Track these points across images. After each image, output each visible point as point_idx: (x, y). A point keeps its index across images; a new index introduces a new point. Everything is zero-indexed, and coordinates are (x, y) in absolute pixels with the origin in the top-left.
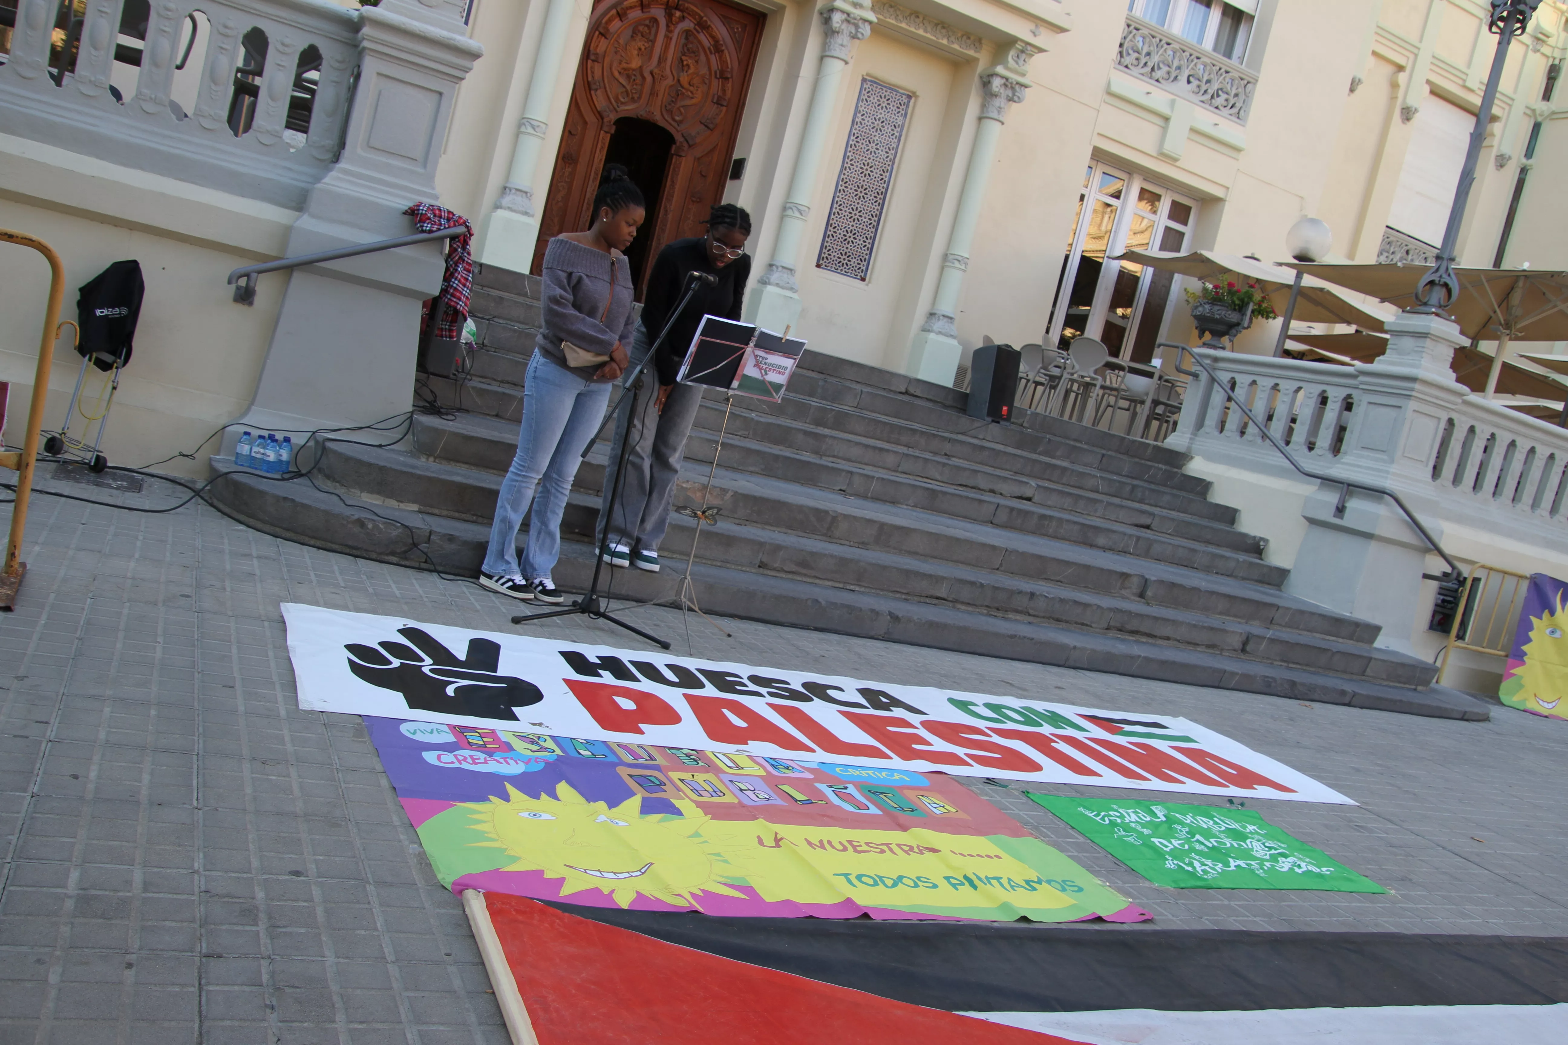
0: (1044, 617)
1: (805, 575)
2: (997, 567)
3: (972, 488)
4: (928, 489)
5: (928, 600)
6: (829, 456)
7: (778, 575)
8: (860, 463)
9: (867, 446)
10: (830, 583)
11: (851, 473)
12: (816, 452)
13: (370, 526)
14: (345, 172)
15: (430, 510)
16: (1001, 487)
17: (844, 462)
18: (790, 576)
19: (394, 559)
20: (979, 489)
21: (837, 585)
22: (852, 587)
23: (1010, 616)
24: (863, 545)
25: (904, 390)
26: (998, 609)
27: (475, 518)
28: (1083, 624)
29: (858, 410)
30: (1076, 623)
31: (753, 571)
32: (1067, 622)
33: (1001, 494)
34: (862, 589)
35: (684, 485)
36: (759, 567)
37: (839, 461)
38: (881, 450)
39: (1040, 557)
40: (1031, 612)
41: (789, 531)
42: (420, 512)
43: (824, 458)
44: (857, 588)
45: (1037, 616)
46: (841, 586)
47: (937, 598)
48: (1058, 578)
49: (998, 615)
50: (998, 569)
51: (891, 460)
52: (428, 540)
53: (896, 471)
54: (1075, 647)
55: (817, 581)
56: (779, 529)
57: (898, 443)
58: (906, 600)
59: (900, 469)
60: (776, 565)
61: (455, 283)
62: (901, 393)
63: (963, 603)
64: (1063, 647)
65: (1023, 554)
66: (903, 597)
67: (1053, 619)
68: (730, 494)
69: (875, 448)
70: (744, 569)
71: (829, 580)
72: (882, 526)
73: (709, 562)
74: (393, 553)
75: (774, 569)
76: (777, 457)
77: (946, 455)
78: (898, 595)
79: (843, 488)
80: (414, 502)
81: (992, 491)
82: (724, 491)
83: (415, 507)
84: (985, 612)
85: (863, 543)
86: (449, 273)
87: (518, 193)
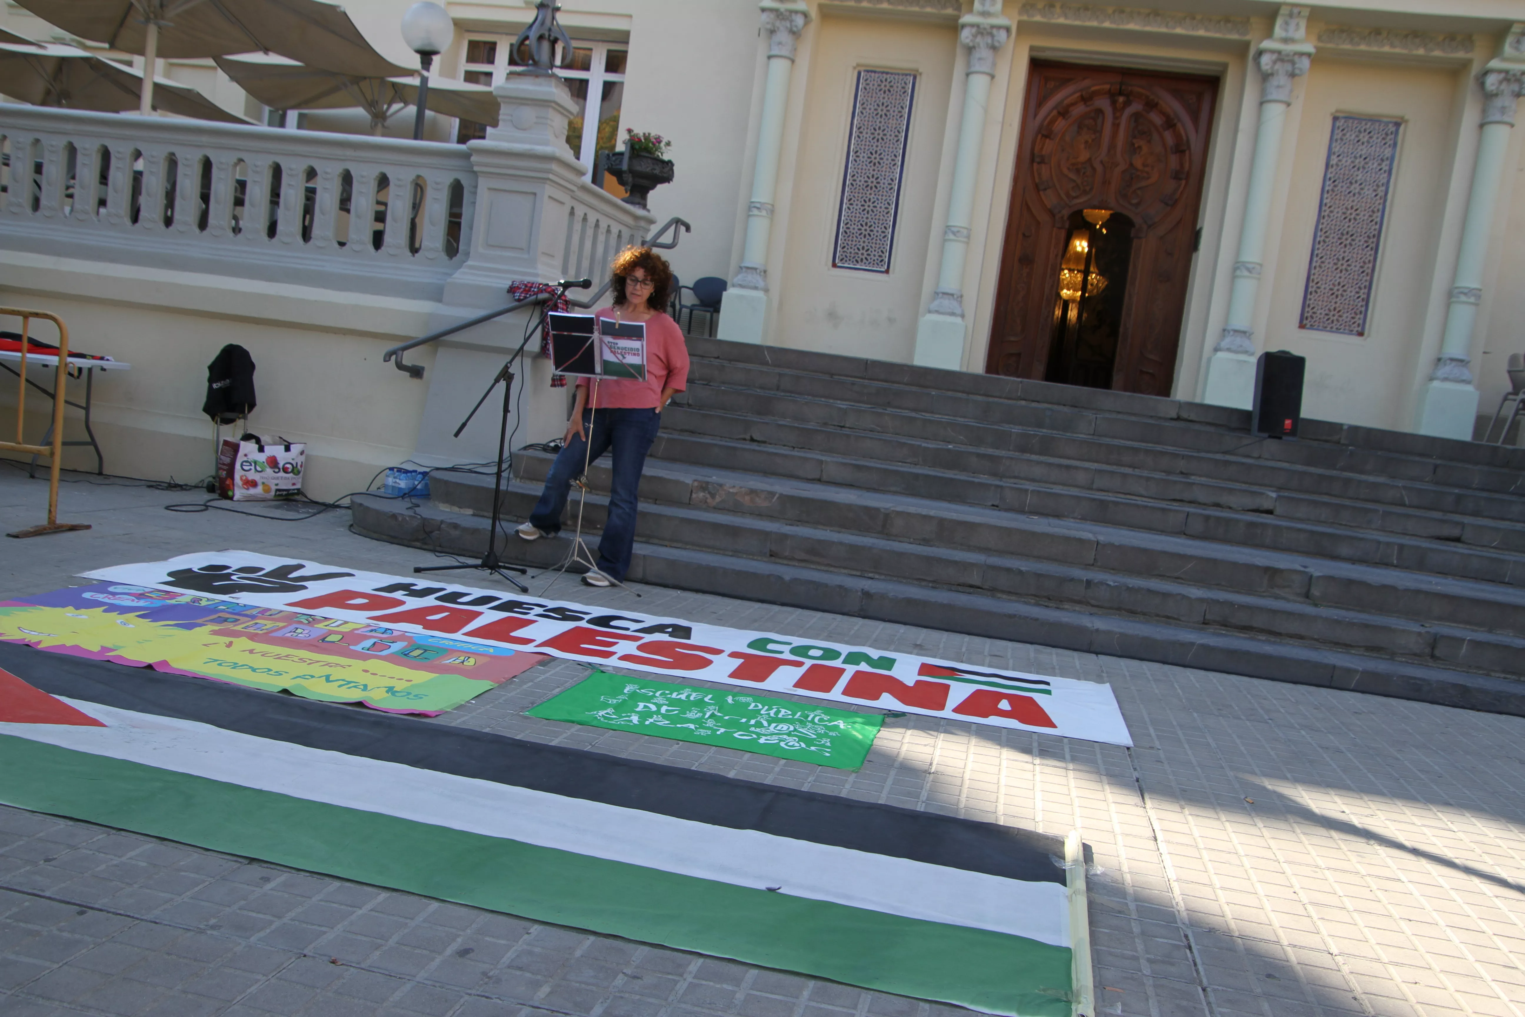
0: (1111, 608)
1: (818, 563)
2: (1092, 562)
3: (1190, 502)
4: (1094, 500)
5: (960, 588)
6: (1010, 477)
7: (790, 563)
8: (1046, 482)
9: (1050, 465)
10: (846, 571)
11: (1001, 487)
12: (994, 474)
13: (400, 519)
14: (471, 267)
15: (482, 513)
16: (1224, 499)
17: (1028, 483)
18: (803, 564)
19: (418, 544)
20: (1200, 503)
21: (854, 573)
22: (871, 575)
23: (1066, 607)
24: (926, 542)
25: (1174, 416)
26: (1049, 599)
27: (515, 518)
28: (1168, 617)
29: (1095, 437)
30: (1158, 615)
31: (765, 559)
32: (1144, 614)
33: (1230, 508)
34: (883, 577)
35: (731, 490)
36: (771, 556)
38: (1068, 467)
39: (1145, 551)
40: (1093, 602)
41: (843, 530)
42: (474, 515)
43: (1004, 480)
44: (877, 576)
45: (1102, 607)
46: (858, 573)
47: (971, 586)
48: (1176, 574)
49: (1051, 605)
50: (1093, 565)
51: (1081, 477)
52: (439, 529)
53: (1091, 489)
54: (1097, 630)
55: (832, 569)
57: (1119, 464)
58: (933, 587)
59: (1095, 486)
60: (787, 554)
62: (1172, 419)
63: (1003, 592)
64: (1081, 630)
65: (1120, 547)
66: (930, 585)
67: (1126, 610)
68: (777, 496)
69: (1060, 466)
70: (756, 558)
71: (845, 568)
72: (941, 521)
73: (721, 552)
74: (417, 540)
75: (786, 558)
76: (916, 476)
77: (1182, 473)
78: (923, 583)
79: (996, 503)
80: (469, 507)
81: (1217, 505)
82: (772, 494)
83: (470, 512)
84: (1033, 601)
85: (924, 540)
87: (945, 296)
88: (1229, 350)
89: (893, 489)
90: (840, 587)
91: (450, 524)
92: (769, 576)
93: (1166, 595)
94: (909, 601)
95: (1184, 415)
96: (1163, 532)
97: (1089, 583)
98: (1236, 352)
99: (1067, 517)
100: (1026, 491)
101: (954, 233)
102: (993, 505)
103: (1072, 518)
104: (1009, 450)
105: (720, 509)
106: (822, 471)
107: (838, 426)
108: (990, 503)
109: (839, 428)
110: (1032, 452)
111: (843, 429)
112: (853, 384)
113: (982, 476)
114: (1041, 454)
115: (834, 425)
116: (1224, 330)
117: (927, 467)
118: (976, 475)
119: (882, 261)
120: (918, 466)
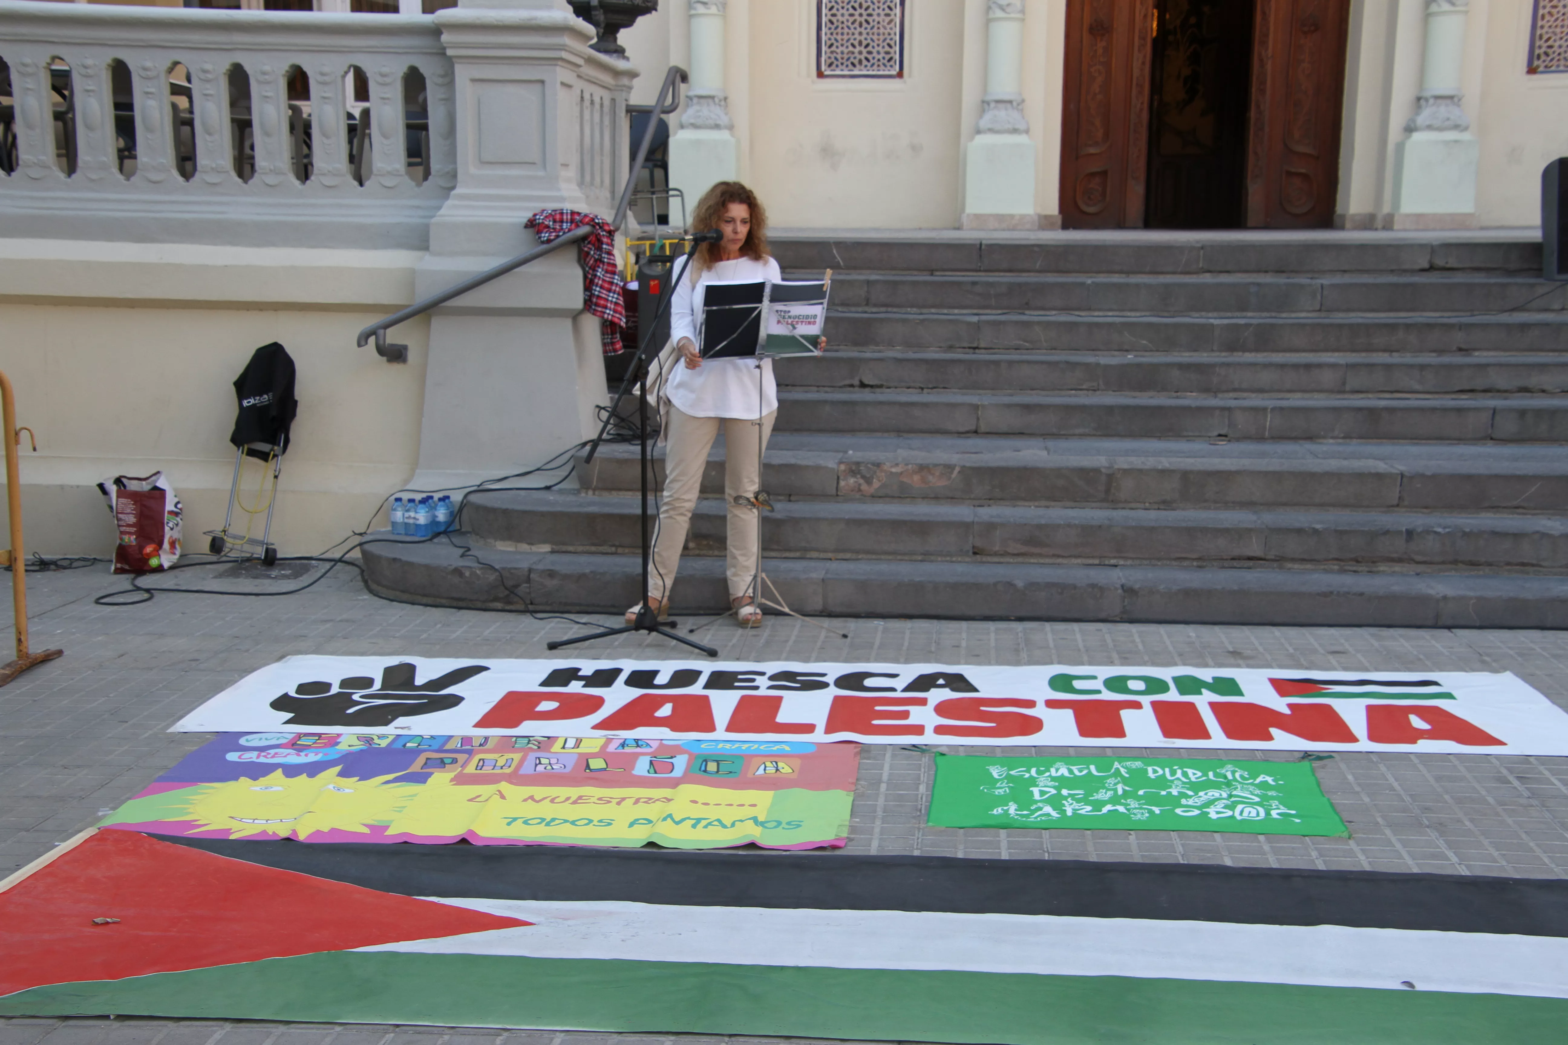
0: (1443, 563)
1: (1040, 555)
2: (1395, 502)
3: (1485, 391)
4: (1360, 409)
5: (1235, 563)
6: (1228, 391)
7: (1002, 560)
8: (1279, 391)
9: (1282, 366)
10: (1079, 561)
11: (1229, 409)
12: (1207, 390)
13: (467, 574)
14: (462, 197)
15: (564, 548)
16: (1535, 380)
17: (1254, 395)
18: (1020, 559)
19: (499, 605)
20: (1498, 391)
21: (1090, 561)
22: (1113, 562)
23: (1381, 569)
24: (1166, 504)
25: (1426, 265)
26: (1357, 561)
27: (613, 549)
28: (1523, 564)
29: (1323, 314)
30: (1508, 564)
31: (967, 559)
32: (1490, 564)
33: (1543, 391)
34: (1129, 562)
35: (894, 470)
36: (975, 553)
37: (1245, 395)
38: (1308, 367)
40: (1419, 558)
41: (1053, 503)
42: (553, 552)
43: (1220, 395)
44: (1121, 562)
45: (1431, 563)
46: (1097, 562)
47: (1250, 559)
48: (1515, 503)
49: (1360, 569)
50: (1398, 505)
51: (1328, 378)
52: (528, 580)
53: (1344, 392)
54: (1445, 598)
55: (1060, 560)
56: (1036, 504)
57: (1369, 349)
58: (1199, 567)
59: (1348, 387)
60: (997, 548)
61: (597, 290)
62: (1423, 270)
63: (1293, 560)
64: (1424, 600)
65: (1434, 477)
66: (1195, 564)
67: (1463, 562)
68: (957, 469)
69: (1296, 366)
70: (954, 559)
71: (1076, 557)
73: (906, 558)
74: (496, 599)
75: (996, 554)
76: (1110, 410)
77: (1460, 350)
78: (1185, 563)
79: (1223, 432)
80: (544, 542)
81: (1524, 390)
82: (950, 467)
83: (546, 548)
84: (1336, 567)
85: (1164, 502)
86: (588, 281)
87: (1000, 105)
88: (1429, 128)
89: (1077, 431)
90: (1093, 586)
91: (543, 571)
92: (995, 584)
93: (1518, 536)
94: (1188, 593)
95: (1439, 262)
96: (1460, 440)
97: (1410, 534)
98: (1440, 129)
99: (1324, 437)
100: (1265, 409)
101: (1002, 8)
102: (1220, 435)
103: (1332, 438)
104: (1212, 351)
105: (880, 497)
106: (978, 419)
107: (970, 348)
108: (1216, 433)
109: (972, 351)
110: (1244, 349)
111: (977, 351)
112: (974, 283)
113: (1189, 394)
114: (1257, 350)
115: (964, 348)
116: (1419, 99)
117: (1111, 392)
118: (1179, 394)
119: (890, 60)
120: (1098, 393)
